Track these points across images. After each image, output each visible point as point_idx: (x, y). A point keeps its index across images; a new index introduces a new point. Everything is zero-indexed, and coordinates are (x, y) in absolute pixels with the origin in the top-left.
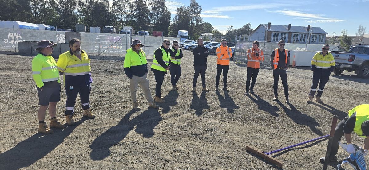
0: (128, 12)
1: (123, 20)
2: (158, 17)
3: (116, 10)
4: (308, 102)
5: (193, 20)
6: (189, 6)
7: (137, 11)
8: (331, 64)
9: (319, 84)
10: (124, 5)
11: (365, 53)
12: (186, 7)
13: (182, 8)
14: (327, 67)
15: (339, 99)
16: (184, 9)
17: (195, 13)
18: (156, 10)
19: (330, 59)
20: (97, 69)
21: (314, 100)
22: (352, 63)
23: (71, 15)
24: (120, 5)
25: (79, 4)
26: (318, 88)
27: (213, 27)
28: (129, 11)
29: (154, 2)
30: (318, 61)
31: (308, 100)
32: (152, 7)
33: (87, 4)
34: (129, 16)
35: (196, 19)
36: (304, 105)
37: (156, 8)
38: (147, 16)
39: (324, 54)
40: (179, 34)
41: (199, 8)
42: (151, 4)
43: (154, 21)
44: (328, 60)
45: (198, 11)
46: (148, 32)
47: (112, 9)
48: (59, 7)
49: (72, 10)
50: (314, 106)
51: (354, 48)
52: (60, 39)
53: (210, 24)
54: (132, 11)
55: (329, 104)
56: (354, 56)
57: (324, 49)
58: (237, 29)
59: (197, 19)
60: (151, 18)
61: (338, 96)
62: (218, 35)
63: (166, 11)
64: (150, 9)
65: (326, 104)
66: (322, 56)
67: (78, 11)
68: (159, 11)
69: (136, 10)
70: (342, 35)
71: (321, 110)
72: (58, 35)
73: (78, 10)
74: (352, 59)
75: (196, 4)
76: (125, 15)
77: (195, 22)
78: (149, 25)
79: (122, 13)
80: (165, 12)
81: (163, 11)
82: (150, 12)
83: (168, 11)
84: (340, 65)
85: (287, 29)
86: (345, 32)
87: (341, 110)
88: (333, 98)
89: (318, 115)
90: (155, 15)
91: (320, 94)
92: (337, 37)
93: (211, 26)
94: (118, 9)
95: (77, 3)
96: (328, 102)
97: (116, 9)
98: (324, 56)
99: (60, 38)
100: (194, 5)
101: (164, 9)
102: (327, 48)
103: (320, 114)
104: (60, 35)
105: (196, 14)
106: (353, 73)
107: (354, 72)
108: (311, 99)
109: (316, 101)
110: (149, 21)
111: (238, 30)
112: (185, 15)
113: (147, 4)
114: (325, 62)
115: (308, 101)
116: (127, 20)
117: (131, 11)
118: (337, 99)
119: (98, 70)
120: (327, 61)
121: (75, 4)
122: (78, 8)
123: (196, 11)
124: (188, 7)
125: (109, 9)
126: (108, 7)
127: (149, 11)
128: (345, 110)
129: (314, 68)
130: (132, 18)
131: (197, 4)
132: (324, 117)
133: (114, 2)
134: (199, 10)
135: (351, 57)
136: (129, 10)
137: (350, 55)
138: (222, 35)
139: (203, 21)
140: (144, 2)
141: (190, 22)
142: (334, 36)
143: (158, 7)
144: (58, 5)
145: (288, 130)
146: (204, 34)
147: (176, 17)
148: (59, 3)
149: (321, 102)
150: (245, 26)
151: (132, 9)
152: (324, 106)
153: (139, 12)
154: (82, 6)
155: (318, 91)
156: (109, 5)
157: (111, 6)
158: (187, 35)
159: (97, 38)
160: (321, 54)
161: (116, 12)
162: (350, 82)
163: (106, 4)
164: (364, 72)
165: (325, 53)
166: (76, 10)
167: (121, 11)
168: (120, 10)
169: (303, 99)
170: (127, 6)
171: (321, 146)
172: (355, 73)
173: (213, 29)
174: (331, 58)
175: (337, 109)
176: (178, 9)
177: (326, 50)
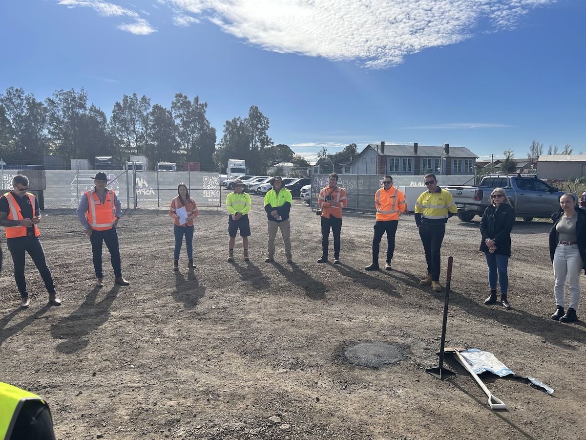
0: (140, 131)
1: (131, 144)
2: (193, 137)
3: (118, 128)
5: (256, 142)
6: (248, 117)
7: (155, 128)
10: (132, 120)
12: (243, 118)
13: (234, 121)
16: (239, 123)
17: (258, 129)
18: (189, 127)
20: (70, 230)
23: (37, 139)
24: (124, 120)
25: (51, 120)
27: (293, 152)
28: (142, 129)
29: (186, 113)
32: (181, 121)
33: (66, 120)
34: (142, 137)
35: (259, 139)
37: (191, 123)
38: (174, 136)
40: (230, 166)
41: (265, 120)
42: (180, 116)
43: (186, 145)
45: (263, 126)
46: (175, 164)
47: (111, 126)
48: (13, 127)
49: (38, 132)
52: (9, 183)
53: (288, 147)
54: (147, 129)
58: (335, 154)
59: (261, 140)
60: (182, 140)
62: (302, 164)
63: (208, 126)
64: (179, 124)
67: (50, 132)
68: (195, 127)
69: (153, 127)
72: (5, 177)
73: (49, 130)
75: (259, 114)
76: (135, 136)
77: (259, 144)
78: (178, 152)
79: (129, 132)
80: (206, 130)
81: (202, 128)
82: (179, 129)
83: (210, 128)
84: (465, 207)
85: (412, 150)
90: (188, 135)
93: (291, 150)
94: (122, 125)
95: (47, 118)
97: (118, 126)
99: (10, 181)
100: (256, 116)
101: (204, 124)
104: (8, 176)
105: (259, 132)
110: (179, 144)
111: (336, 156)
112: (241, 133)
113: (173, 115)
116: (138, 144)
117: (144, 129)
119: (72, 232)
121: (44, 121)
122: (49, 126)
123: (259, 126)
124: (245, 120)
125: (106, 127)
126: (104, 124)
127: (176, 128)
130: (147, 142)
131: (261, 114)
133: (114, 114)
134: (265, 124)
136: (141, 127)
138: (309, 165)
139: (273, 143)
140: (168, 112)
141: (251, 146)
143: (192, 121)
144: (12, 122)
146: (276, 165)
147: (225, 136)
148: (14, 119)
150: (348, 148)
151: (148, 125)
153: (160, 130)
154: (57, 123)
156: (105, 120)
157: (109, 121)
158: (244, 167)
159: (75, 179)
161: (117, 133)
163: (99, 119)
166: (45, 132)
167: (127, 129)
168: (125, 128)
170: (137, 121)
173: (294, 156)
176: (228, 123)
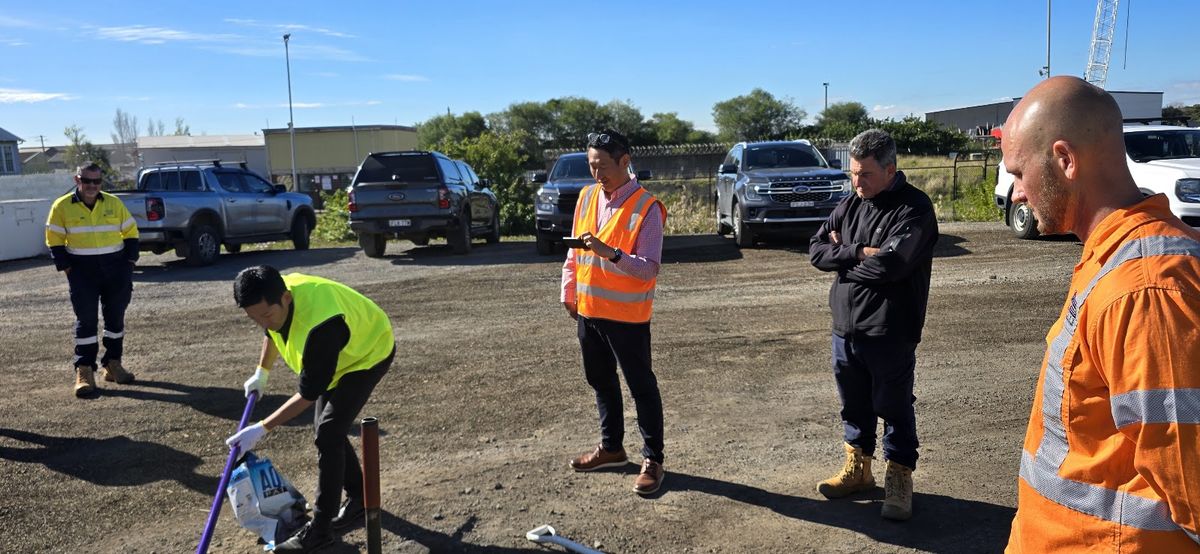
4: (82, 394)
8: (125, 233)
9: (100, 316)
11: (185, 188)
14: (113, 246)
15: (179, 350)
19: (116, 217)
21: (101, 376)
22: (159, 224)
26: (102, 333)
30: (73, 230)
31: (78, 386)
36: (72, 409)
39: (89, 202)
44: (109, 220)
50: (110, 402)
51: (150, 174)
55: (161, 377)
56: (159, 203)
57: (84, 180)
61: (170, 339)
65: (148, 379)
66: (80, 207)
70: (69, 143)
71: (146, 407)
74: (157, 211)
86: (76, 132)
87: (209, 385)
88: (158, 351)
89: (151, 431)
91: (114, 349)
92: (53, 151)
96: (149, 370)
98: (91, 207)
102: (93, 175)
103: (153, 425)
106: (171, 255)
107: (173, 251)
108: (91, 380)
109: (108, 379)
114: (102, 229)
115: (79, 391)
118: (175, 351)
120: (108, 223)
128: (218, 379)
129: (61, 257)
132: (172, 430)
135: (152, 206)
137: (147, 199)
142: (43, 148)
145: (66, 541)
149: (129, 379)
152: (146, 389)
155: (106, 341)
160: (74, 200)
162: (179, 285)
164: (201, 247)
165: (93, 196)
169: (55, 389)
171: (225, 543)
172: (178, 254)
174: (119, 212)
175: (195, 385)
177: (92, 185)
